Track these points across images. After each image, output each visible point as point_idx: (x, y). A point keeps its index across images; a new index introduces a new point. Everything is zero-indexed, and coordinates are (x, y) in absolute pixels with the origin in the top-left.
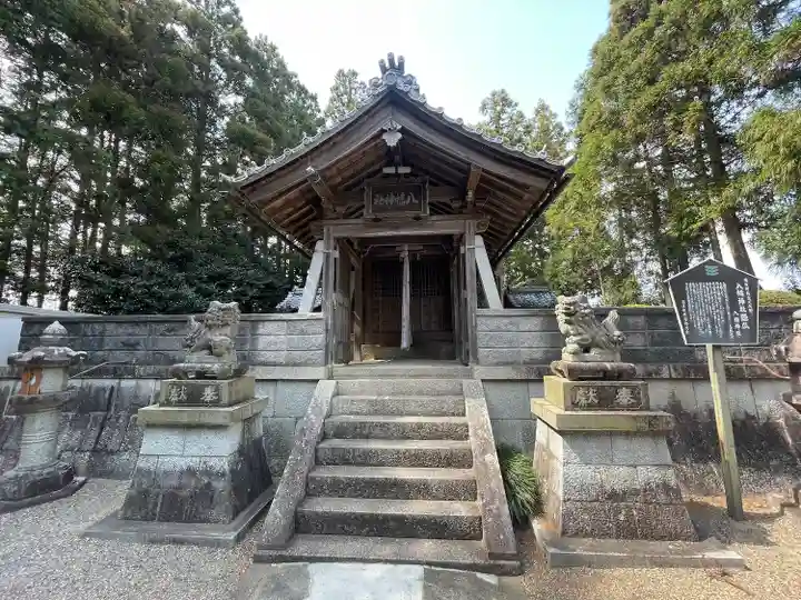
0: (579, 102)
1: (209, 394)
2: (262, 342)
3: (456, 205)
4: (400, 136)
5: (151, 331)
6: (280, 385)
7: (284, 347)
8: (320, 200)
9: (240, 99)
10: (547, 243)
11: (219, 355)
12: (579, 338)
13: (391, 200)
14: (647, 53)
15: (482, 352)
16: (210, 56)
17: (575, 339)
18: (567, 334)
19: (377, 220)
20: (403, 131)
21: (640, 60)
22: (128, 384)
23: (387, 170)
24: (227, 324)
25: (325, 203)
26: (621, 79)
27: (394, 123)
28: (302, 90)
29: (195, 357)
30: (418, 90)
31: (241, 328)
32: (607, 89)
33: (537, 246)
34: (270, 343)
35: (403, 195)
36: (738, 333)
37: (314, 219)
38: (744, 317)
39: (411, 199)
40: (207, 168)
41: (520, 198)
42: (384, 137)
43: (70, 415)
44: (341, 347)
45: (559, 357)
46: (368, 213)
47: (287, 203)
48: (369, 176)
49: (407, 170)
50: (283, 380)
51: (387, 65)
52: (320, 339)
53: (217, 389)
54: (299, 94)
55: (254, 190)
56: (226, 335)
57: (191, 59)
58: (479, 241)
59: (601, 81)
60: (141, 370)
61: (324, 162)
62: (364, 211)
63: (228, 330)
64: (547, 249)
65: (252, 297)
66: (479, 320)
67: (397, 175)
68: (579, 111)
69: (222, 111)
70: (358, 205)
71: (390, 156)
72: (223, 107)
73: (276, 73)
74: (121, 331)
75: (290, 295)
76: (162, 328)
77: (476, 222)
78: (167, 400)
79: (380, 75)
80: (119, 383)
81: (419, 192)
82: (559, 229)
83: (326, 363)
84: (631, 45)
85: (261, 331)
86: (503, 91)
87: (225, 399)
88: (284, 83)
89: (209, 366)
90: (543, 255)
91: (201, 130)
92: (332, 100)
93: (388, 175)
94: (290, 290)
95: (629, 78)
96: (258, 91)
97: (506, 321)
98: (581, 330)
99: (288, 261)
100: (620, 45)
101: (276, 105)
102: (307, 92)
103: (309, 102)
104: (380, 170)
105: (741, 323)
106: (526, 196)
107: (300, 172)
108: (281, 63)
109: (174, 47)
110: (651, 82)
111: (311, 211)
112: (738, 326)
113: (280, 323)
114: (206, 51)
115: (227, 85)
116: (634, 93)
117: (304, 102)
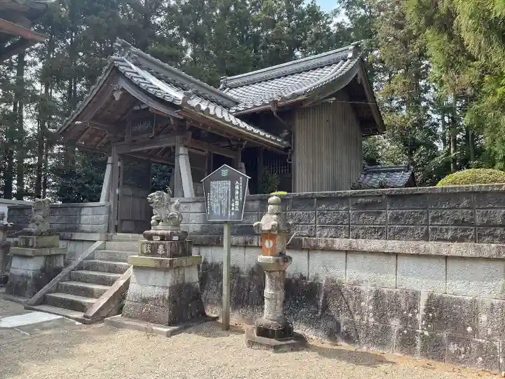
2: (83, 219)
7: (90, 222)
13: (140, 127)
24: (39, 210)
35: (145, 123)
36: (233, 214)
38: (237, 203)
39: (149, 125)
42: (115, 94)
52: (104, 217)
56: (40, 215)
63: (42, 212)
77: (182, 137)
85: (83, 213)
105: (235, 207)
112: (233, 209)
113: (89, 208)
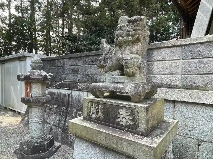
1: (124, 117)
5: (83, 62)
6: (178, 106)
7: (179, 70)
11: (131, 75)
22: (75, 93)
29: (107, 77)
34: (164, 68)
43: (55, 106)
50: (181, 102)
53: (132, 113)
60: (80, 85)
63: (138, 48)
74: (70, 63)
76: (89, 60)
78: (88, 115)
80: (71, 93)
87: (143, 127)
89: (121, 86)
113: (174, 49)
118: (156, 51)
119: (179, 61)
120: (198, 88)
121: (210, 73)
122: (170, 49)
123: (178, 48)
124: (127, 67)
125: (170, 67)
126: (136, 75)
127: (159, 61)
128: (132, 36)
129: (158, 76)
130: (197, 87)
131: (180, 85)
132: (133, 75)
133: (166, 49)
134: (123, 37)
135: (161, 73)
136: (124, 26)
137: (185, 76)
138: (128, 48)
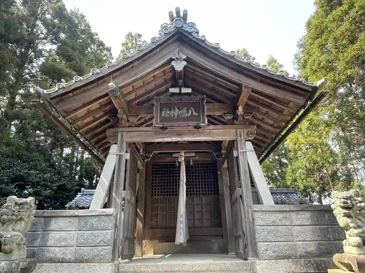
0: (301, 55)
2: (53, 237)
3: (229, 117)
4: (185, 63)
7: (73, 242)
8: (117, 111)
9: (55, 47)
10: (285, 156)
11: (8, 252)
12: (360, 230)
13: (176, 113)
14: (346, 24)
15: (261, 246)
16: (36, 19)
17: (356, 231)
18: (347, 228)
19: (163, 128)
20: (186, 60)
21: (342, 28)
23: (172, 90)
24: (21, 219)
25: (121, 115)
26: (331, 40)
27: (180, 54)
28: (101, 44)
30: (198, 33)
31: (34, 225)
32: (322, 46)
33: (277, 157)
34: (59, 240)
35: (185, 109)
37: (112, 127)
39: (192, 112)
40: (22, 95)
41: (281, 112)
42: (173, 63)
44: (127, 243)
45: (340, 250)
46: (157, 123)
47: (89, 113)
48: (158, 95)
49: (189, 90)
51: (175, 15)
52: (109, 235)
54: (98, 46)
55: (62, 100)
56: (19, 231)
57: (22, 19)
58: (249, 146)
59: (317, 42)
61: (123, 80)
62: (154, 121)
63: (21, 226)
64: (284, 161)
65: (46, 197)
66: (256, 215)
67: (180, 94)
68: (302, 61)
69: (39, 54)
70: (148, 117)
71: (175, 79)
72: (41, 51)
73: (83, 32)
75: (79, 195)
77: (245, 132)
79: (169, 22)
81: (198, 107)
82: (295, 144)
83: (113, 260)
84: (334, 20)
85: (52, 226)
86: (244, 50)
88: (88, 38)
90: (282, 165)
91: (21, 67)
92: (122, 51)
93: (174, 94)
94: (80, 191)
95: (336, 39)
96: (69, 41)
97: (280, 216)
98: (360, 223)
99: (78, 168)
100: (327, 20)
101: (82, 52)
102: (103, 45)
103: (105, 52)
104: (167, 90)
106: (286, 111)
107: (102, 88)
108: (88, 26)
109: (10, 11)
110: (352, 42)
111: (107, 121)
113: (72, 220)
114: (34, 14)
115: (45, 38)
116: (341, 49)
117: (102, 52)
118: (54, 219)
119: (75, 232)
120: (87, 261)
121: (98, 245)
122: (68, 218)
123: (75, 218)
124: (5, 245)
125: (65, 239)
126: (14, 252)
127: (56, 231)
128: (17, 216)
129: (52, 248)
130: (86, 259)
131: (72, 259)
132: (11, 252)
133: (65, 219)
134: (8, 216)
135: (56, 245)
136: (11, 206)
137: (79, 248)
138: (11, 225)
